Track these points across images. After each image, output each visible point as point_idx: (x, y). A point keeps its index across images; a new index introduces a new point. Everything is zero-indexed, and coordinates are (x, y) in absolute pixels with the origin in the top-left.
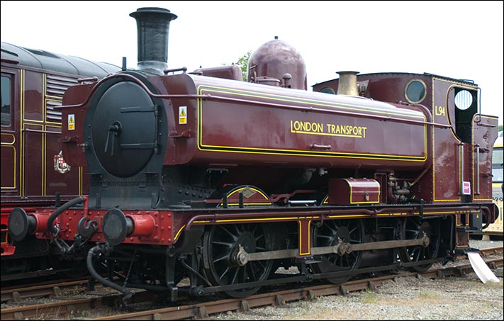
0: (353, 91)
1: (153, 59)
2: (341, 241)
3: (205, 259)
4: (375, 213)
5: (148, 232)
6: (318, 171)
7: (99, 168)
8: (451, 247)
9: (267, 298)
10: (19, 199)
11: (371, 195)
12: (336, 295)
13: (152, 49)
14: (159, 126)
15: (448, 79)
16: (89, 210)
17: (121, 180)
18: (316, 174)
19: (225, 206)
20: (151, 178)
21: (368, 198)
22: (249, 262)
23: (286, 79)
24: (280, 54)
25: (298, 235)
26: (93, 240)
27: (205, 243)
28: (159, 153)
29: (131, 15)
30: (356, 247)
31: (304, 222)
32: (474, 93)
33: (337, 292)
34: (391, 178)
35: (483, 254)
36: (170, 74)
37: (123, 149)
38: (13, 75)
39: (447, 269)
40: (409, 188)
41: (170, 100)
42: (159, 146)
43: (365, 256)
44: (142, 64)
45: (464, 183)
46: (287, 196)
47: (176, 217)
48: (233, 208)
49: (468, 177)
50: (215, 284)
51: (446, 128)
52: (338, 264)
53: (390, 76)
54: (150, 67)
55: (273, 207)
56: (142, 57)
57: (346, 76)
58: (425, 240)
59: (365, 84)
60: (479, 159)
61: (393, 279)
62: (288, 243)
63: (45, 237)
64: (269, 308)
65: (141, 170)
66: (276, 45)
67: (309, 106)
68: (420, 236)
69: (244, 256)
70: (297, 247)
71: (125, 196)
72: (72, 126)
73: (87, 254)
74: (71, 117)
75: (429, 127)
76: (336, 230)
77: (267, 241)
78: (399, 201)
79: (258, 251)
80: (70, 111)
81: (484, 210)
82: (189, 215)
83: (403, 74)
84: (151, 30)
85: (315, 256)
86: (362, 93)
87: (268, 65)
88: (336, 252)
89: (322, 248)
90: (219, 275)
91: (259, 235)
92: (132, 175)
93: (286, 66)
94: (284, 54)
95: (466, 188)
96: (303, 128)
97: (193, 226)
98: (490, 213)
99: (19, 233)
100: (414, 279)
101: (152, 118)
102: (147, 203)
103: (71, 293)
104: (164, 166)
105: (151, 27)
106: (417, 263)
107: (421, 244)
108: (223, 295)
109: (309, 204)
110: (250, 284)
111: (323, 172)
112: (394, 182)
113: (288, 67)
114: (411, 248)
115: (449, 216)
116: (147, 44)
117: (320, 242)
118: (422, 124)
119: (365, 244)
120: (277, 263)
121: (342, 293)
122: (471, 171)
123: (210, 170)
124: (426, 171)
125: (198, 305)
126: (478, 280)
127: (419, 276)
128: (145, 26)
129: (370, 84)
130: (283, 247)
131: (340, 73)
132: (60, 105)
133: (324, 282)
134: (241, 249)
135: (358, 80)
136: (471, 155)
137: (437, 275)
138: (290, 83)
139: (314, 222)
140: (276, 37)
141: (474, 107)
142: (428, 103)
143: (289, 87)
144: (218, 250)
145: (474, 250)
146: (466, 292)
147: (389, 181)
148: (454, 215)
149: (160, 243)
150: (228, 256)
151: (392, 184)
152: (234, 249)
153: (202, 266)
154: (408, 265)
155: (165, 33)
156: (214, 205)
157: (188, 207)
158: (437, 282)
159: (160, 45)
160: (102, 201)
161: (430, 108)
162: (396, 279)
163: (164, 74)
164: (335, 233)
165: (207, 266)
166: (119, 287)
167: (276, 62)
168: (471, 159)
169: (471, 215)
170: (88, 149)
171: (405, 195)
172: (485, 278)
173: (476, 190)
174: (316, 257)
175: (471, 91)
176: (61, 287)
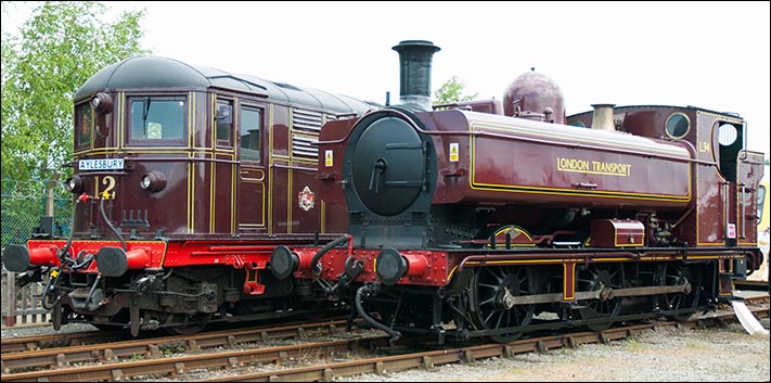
0: (610, 125)
1: (417, 94)
2: (602, 286)
3: (471, 302)
4: (639, 257)
5: (421, 272)
6: (581, 211)
7: (360, 206)
8: (714, 295)
9: (529, 344)
10: (267, 237)
11: (635, 237)
12: (595, 343)
13: (416, 83)
14: (427, 164)
15: (713, 112)
16: (354, 249)
17: (385, 218)
18: (579, 214)
19: (493, 247)
20: (418, 217)
21: (632, 240)
22: (514, 305)
23: (547, 113)
24: (538, 86)
25: (563, 279)
26: (359, 279)
27: (471, 286)
28: (427, 192)
29: (393, 48)
30: (619, 293)
31: (569, 264)
32: (739, 128)
33: (597, 340)
34: (653, 220)
35: (748, 302)
36: (437, 110)
37: (387, 186)
38: (262, 109)
39: (708, 319)
40: (670, 230)
41: (439, 137)
42: (428, 184)
43: (625, 302)
44: (405, 99)
45: (729, 225)
46: (551, 237)
47: (450, 258)
48: (500, 249)
49: (733, 220)
50: (480, 328)
51: (710, 165)
52: (598, 310)
53: (649, 109)
54: (413, 102)
55: (536, 249)
56: (404, 92)
57: (602, 109)
58: (687, 286)
59: (621, 117)
60: (744, 199)
61: (653, 328)
62: (549, 287)
63: (304, 276)
64: (531, 354)
65: (407, 208)
66: (532, 76)
67: (575, 142)
68: (681, 282)
69: (510, 300)
70: (561, 291)
71: (389, 236)
72: (329, 162)
73: (356, 294)
74: (329, 153)
75: (693, 164)
76: (597, 274)
77: (530, 284)
78: (660, 244)
79: (521, 294)
80: (328, 147)
81: (749, 255)
82: (461, 256)
83: (664, 107)
84: (415, 64)
85: (579, 301)
86: (618, 127)
87: (526, 98)
88: (598, 297)
89: (584, 293)
90: (485, 318)
91: (522, 277)
92: (395, 214)
93: (545, 99)
94: (542, 85)
95: (731, 231)
96: (569, 166)
97: (465, 267)
98: (754, 259)
99: (283, 272)
100: (674, 329)
101: (420, 154)
102: (418, 243)
103: (314, 335)
104: (433, 205)
105: (415, 60)
106: (677, 311)
107: (682, 290)
108: (488, 340)
109: (572, 246)
110: (514, 329)
111: (585, 213)
112: (655, 223)
113: (547, 100)
114: (670, 295)
115: (712, 261)
116: (410, 79)
117: (582, 287)
118: (686, 162)
119: (626, 290)
120: (539, 308)
121: (602, 341)
122: (736, 212)
123: (478, 209)
124: (689, 211)
125: (464, 349)
126: (744, 331)
127: (679, 325)
128: (408, 60)
129: (627, 118)
130: (544, 291)
131: (595, 106)
132: (317, 141)
133: (585, 329)
134: (507, 292)
135: (614, 113)
136: (735, 195)
137: (697, 325)
138: (552, 117)
139: (578, 264)
140: (533, 69)
141: (738, 143)
142: (692, 138)
143: (552, 122)
144: (484, 293)
145: (738, 299)
146: (736, 344)
147: (651, 222)
148: (717, 260)
149: (433, 284)
150: (493, 299)
151: (654, 226)
152: (499, 292)
153: (468, 309)
154: (668, 313)
155: (428, 66)
156: (481, 246)
157: (458, 248)
158: (699, 333)
159: (423, 79)
160: (367, 240)
161: (695, 144)
162: (656, 328)
163: (432, 110)
164: (596, 277)
165: (473, 310)
166: (386, 328)
167: (533, 95)
168: (736, 200)
169: (735, 261)
170: (348, 186)
171: (666, 237)
172: (752, 329)
173: (741, 233)
174: (581, 302)
175: (735, 125)
176: (306, 329)
